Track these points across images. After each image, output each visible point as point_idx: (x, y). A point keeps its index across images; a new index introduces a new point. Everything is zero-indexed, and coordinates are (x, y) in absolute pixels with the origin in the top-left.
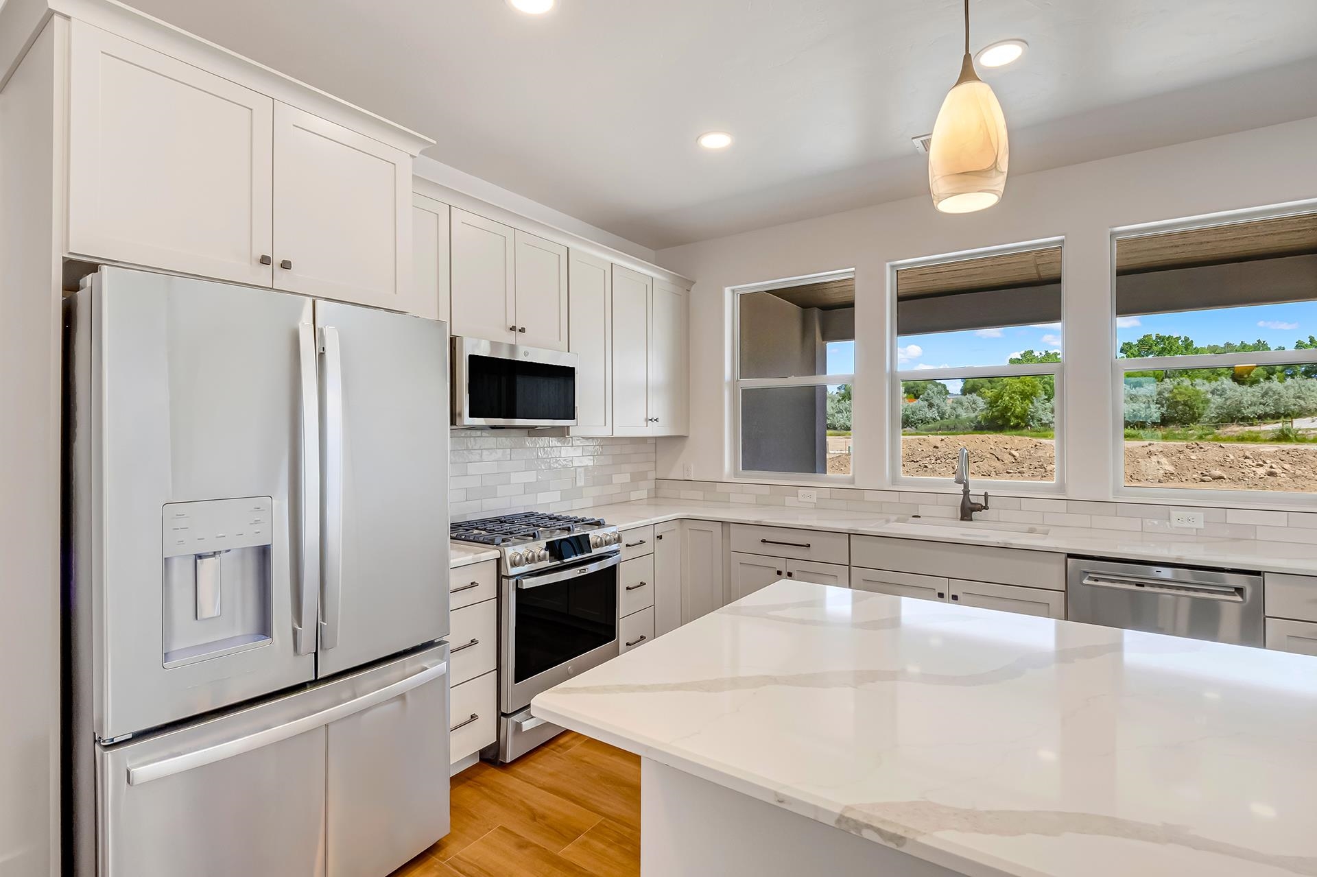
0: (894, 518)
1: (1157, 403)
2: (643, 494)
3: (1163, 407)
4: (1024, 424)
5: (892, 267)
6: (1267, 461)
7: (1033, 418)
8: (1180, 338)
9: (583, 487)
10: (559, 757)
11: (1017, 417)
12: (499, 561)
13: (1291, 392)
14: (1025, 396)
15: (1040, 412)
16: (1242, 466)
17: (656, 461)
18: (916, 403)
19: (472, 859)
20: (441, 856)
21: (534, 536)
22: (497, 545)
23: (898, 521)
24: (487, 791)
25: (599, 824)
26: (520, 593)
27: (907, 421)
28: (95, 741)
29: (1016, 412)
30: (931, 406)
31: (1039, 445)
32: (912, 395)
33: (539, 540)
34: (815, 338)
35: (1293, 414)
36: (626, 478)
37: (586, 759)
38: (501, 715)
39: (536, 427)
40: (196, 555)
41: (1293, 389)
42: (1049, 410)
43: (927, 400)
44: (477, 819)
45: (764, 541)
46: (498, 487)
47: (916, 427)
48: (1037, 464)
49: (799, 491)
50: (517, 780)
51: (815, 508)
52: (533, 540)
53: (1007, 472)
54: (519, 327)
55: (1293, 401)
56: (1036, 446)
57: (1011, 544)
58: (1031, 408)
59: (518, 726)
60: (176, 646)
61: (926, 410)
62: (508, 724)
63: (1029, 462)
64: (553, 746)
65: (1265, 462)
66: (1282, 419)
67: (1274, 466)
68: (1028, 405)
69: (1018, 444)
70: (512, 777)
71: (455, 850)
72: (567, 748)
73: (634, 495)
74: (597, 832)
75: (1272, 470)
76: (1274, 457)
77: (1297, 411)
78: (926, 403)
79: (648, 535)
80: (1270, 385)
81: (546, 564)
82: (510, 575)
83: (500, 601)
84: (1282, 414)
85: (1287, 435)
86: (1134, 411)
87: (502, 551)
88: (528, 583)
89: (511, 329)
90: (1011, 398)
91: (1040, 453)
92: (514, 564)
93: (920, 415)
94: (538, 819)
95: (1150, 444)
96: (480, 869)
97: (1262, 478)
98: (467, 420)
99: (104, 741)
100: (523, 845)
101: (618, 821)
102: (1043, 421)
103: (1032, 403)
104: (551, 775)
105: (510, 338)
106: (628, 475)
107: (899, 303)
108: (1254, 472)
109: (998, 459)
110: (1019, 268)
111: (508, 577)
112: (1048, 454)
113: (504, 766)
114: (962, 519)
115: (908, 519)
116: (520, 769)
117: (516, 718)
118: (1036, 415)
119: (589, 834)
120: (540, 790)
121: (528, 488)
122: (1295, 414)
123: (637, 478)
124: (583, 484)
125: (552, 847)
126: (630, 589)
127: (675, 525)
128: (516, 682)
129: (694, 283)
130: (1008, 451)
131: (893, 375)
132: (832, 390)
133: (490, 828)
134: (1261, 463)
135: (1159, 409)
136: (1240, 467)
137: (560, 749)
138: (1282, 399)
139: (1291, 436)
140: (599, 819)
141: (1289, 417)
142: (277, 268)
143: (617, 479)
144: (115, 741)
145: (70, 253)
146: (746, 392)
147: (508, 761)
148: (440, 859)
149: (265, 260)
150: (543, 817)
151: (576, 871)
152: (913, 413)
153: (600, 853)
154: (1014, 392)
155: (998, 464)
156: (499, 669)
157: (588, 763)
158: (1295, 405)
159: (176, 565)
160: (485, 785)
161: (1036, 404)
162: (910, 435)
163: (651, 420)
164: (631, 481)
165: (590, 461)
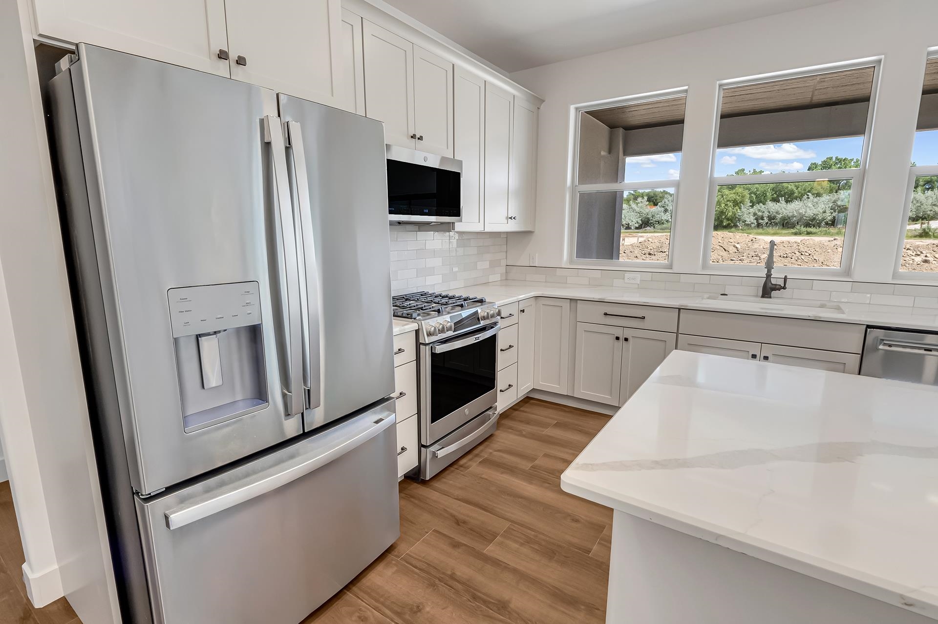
0: (706, 296)
1: (831, 209)
2: (497, 277)
3: (835, 212)
4: (732, 224)
5: (720, 86)
6: (923, 252)
7: (739, 220)
8: (852, 160)
9: (457, 272)
10: (463, 475)
11: (728, 219)
12: (417, 332)
13: (930, 201)
14: (736, 203)
15: (745, 215)
16: (904, 255)
17: (507, 252)
18: (654, 209)
19: (420, 556)
20: (395, 554)
21: (439, 311)
22: (414, 319)
23: (708, 298)
24: (416, 502)
25: (509, 528)
26: (434, 356)
27: (648, 222)
28: (133, 494)
29: (728, 215)
30: (666, 211)
31: (754, 239)
32: (652, 203)
33: (442, 315)
34: (619, 154)
35: (928, 217)
36: (486, 265)
37: (483, 476)
38: (421, 446)
39: (432, 222)
40: (197, 335)
41: (931, 199)
42: (752, 214)
43: (663, 207)
44: (415, 524)
45: (606, 314)
46: (399, 271)
47: (654, 227)
48: (753, 254)
49: (625, 275)
50: (436, 492)
51: (638, 288)
52: (439, 316)
53: (731, 260)
54: (418, 136)
55: (930, 208)
56: (752, 240)
57: (820, 317)
58: (739, 212)
59: (434, 455)
60: (190, 411)
61: (663, 214)
62: (427, 453)
63: (748, 252)
64: (456, 466)
65: (922, 253)
66: (920, 221)
67: (928, 255)
68: (737, 210)
69: (739, 239)
70: (432, 491)
71: (404, 549)
72: (468, 468)
73: (492, 278)
74: (508, 534)
75: (927, 258)
76: (929, 249)
77: (931, 215)
78: (663, 209)
79: (515, 310)
80: (915, 196)
81: (451, 333)
82: (427, 342)
83: (418, 362)
84: (921, 217)
85: (927, 233)
86: (814, 215)
87: (420, 323)
88: (440, 349)
89: (412, 137)
90: (726, 205)
91: (756, 246)
92: (430, 334)
93: (657, 218)
94: (461, 524)
95: (835, 240)
96: (428, 564)
97: (919, 264)
99: (142, 495)
100: (456, 545)
101: (522, 525)
102: (746, 222)
103: (740, 208)
104: (461, 488)
105: (411, 145)
106: (488, 263)
107: (722, 120)
108: (913, 259)
109: (725, 250)
110: (799, 93)
111: (425, 345)
112: (761, 247)
113: (424, 482)
114: (763, 296)
115: (718, 297)
116: (436, 484)
117: (432, 449)
118: (742, 218)
119: (502, 536)
120: (455, 500)
121: (420, 273)
122: (930, 217)
123: (494, 264)
124: (457, 270)
125: (477, 546)
126: (503, 350)
127: (533, 301)
128: (432, 423)
129: (544, 101)
130: (733, 244)
131: (712, 181)
132: (626, 194)
133: (426, 530)
134: (919, 253)
135: (832, 213)
136: (903, 256)
137: (462, 469)
138: (922, 206)
139: (930, 233)
140: (507, 524)
141: (925, 220)
142: (233, 64)
144: (152, 494)
145: (41, 35)
146: (583, 196)
147: (428, 478)
148: (396, 556)
149: (223, 55)
150: (464, 522)
151: (501, 565)
152: (653, 216)
153: (515, 551)
154: (728, 201)
155: (725, 254)
156: (419, 413)
157: (486, 479)
158: (931, 211)
159: (182, 343)
160: (413, 497)
161: (743, 210)
162: (650, 233)
163: (511, 218)
164: (490, 268)
165: (462, 251)
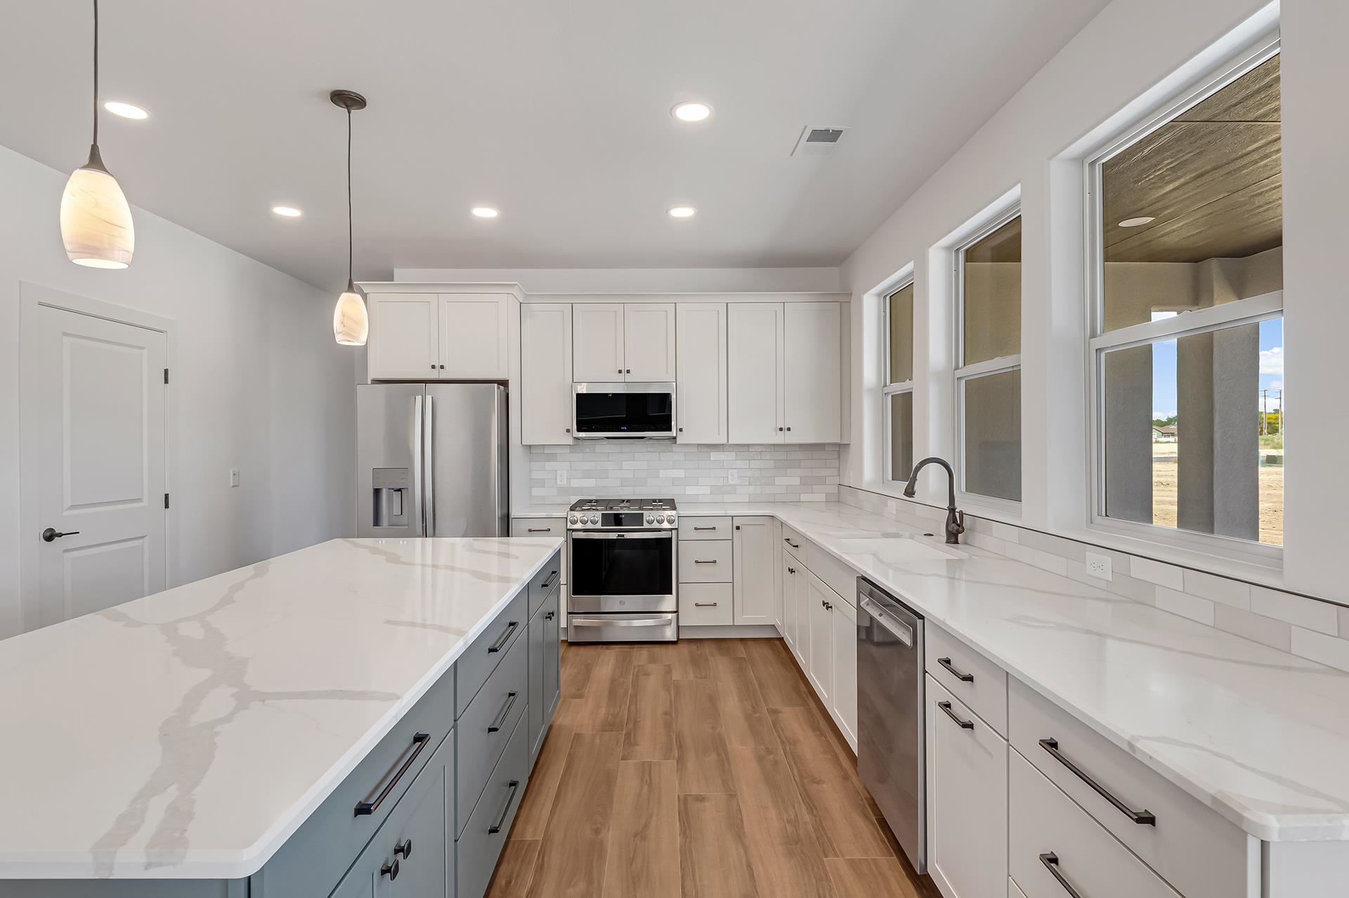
2: (819, 497)
9: (735, 486)
12: (566, 519)
17: (839, 468)
36: (796, 481)
39: (644, 437)
54: (624, 370)
73: (806, 498)
79: (723, 524)
81: (599, 526)
87: (568, 514)
88: (577, 535)
89: (619, 372)
92: (572, 522)
98: (577, 434)
111: (569, 530)
123: (809, 482)
124: (736, 482)
126: (698, 563)
127: (765, 521)
129: (851, 294)
142: (439, 369)
143: (780, 481)
149: (434, 367)
163: (781, 429)
164: (801, 484)
165: (745, 464)
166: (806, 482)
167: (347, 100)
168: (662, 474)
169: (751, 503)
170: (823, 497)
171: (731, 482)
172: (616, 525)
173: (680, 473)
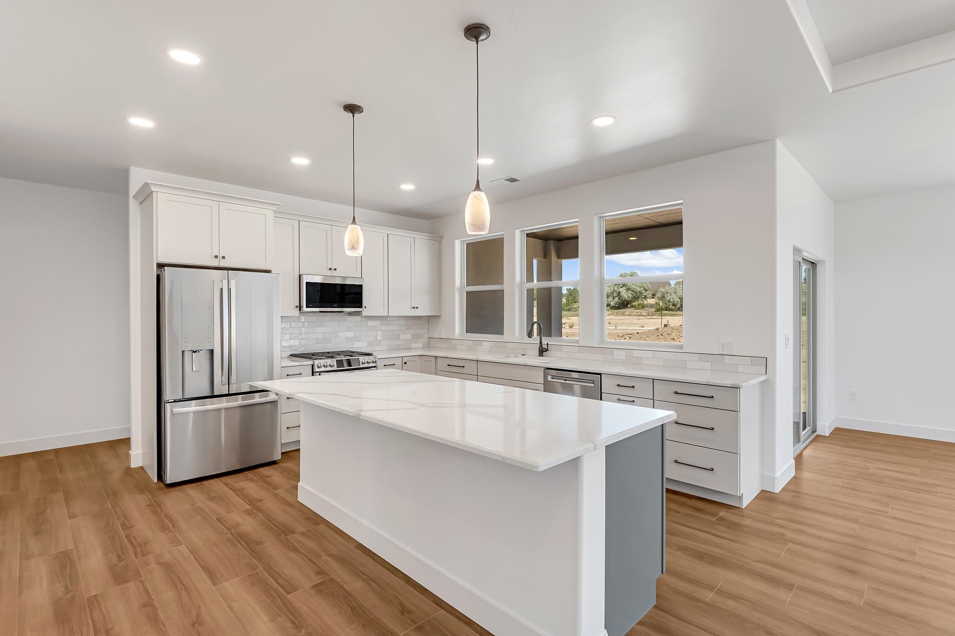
9: (380, 340)
12: (313, 366)
17: (428, 329)
22: (313, 359)
23: (514, 357)
34: (552, 258)
36: (409, 337)
39: (344, 311)
45: (449, 365)
52: (331, 359)
54: (333, 268)
79: (398, 362)
81: (335, 368)
82: (317, 371)
87: (315, 362)
89: (330, 269)
92: (318, 367)
98: (305, 309)
105: (329, 273)
106: (410, 335)
114: (539, 355)
115: (519, 356)
121: (348, 339)
124: (381, 339)
127: (417, 358)
129: (443, 238)
142: (221, 259)
143: (402, 337)
144: (169, 401)
145: (160, 261)
146: (469, 294)
149: (216, 257)
159: (186, 354)
163: (413, 308)
164: (412, 339)
165: (385, 328)
166: (415, 337)
167: (352, 109)
168: (341, 335)
169: (390, 350)
170: (421, 345)
171: (378, 339)
172: (349, 366)
173: (350, 334)
